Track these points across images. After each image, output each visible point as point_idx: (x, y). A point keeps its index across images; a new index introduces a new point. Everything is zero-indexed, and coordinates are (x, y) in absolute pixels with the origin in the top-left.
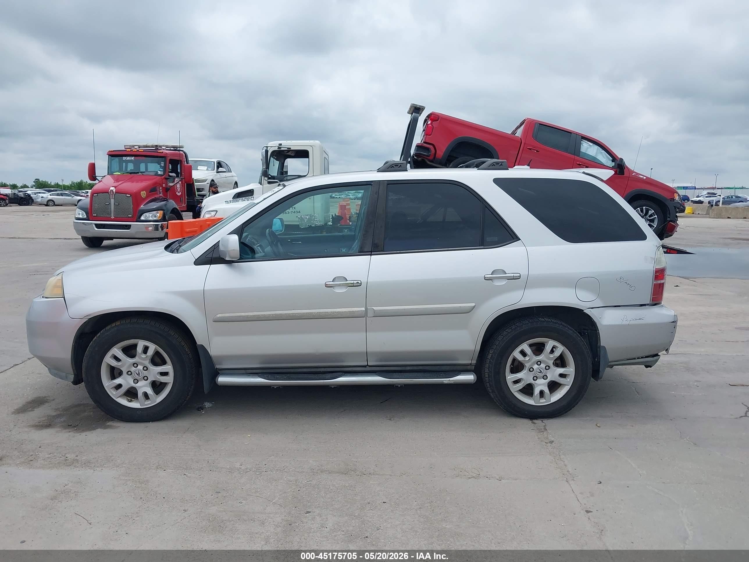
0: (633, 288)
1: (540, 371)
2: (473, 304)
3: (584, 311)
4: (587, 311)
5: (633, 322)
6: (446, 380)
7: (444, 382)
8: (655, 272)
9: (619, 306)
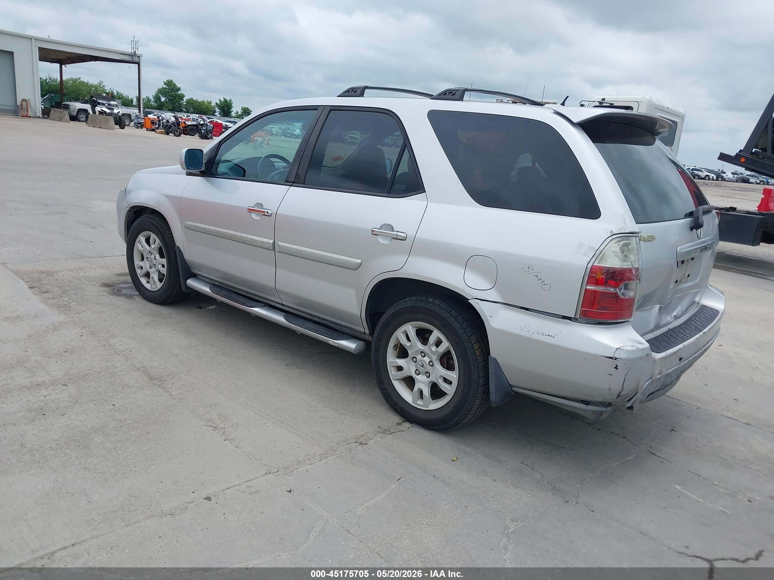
0: (547, 287)
1: (422, 365)
2: (359, 261)
3: (469, 301)
4: (473, 302)
5: (535, 337)
6: (331, 341)
7: (329, 342)
8: (590, 272)
9: (527, 309)
